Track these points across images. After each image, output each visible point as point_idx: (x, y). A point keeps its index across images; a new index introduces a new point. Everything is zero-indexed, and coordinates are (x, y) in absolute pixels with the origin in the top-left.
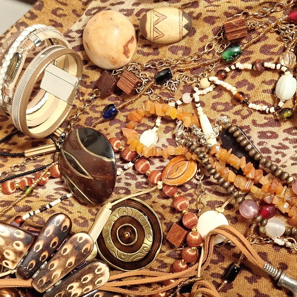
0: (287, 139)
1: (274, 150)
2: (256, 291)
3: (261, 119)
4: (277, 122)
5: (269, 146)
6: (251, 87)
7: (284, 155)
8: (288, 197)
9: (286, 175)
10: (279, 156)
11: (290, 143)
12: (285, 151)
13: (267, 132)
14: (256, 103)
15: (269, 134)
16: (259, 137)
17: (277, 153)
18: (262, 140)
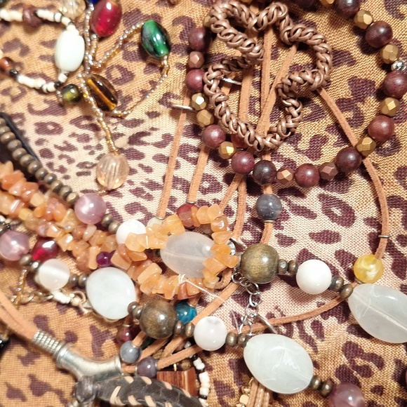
0: (73, 135)
1: (57, 152)
2: (32, 377)
3: (39, 103)
4: (62, 107)
5: (50, 146)
6: (25, 51)
7: (70, 161)
8: (71, 225)
9: (65, 191)
10: (64, 162)
11: (78, 141)
12: (72, 154)
13: (49, 123)
14: (31, 75)
15: (51, 127)
16: (38, 131)
17: (61, 157)
18: (41, 136)
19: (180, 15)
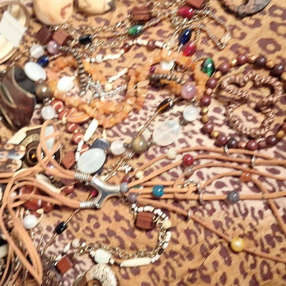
1: (150, 108)
5: (147, 105)
6: (145, 59)
15: (150, 96)
19: (223, 56)
